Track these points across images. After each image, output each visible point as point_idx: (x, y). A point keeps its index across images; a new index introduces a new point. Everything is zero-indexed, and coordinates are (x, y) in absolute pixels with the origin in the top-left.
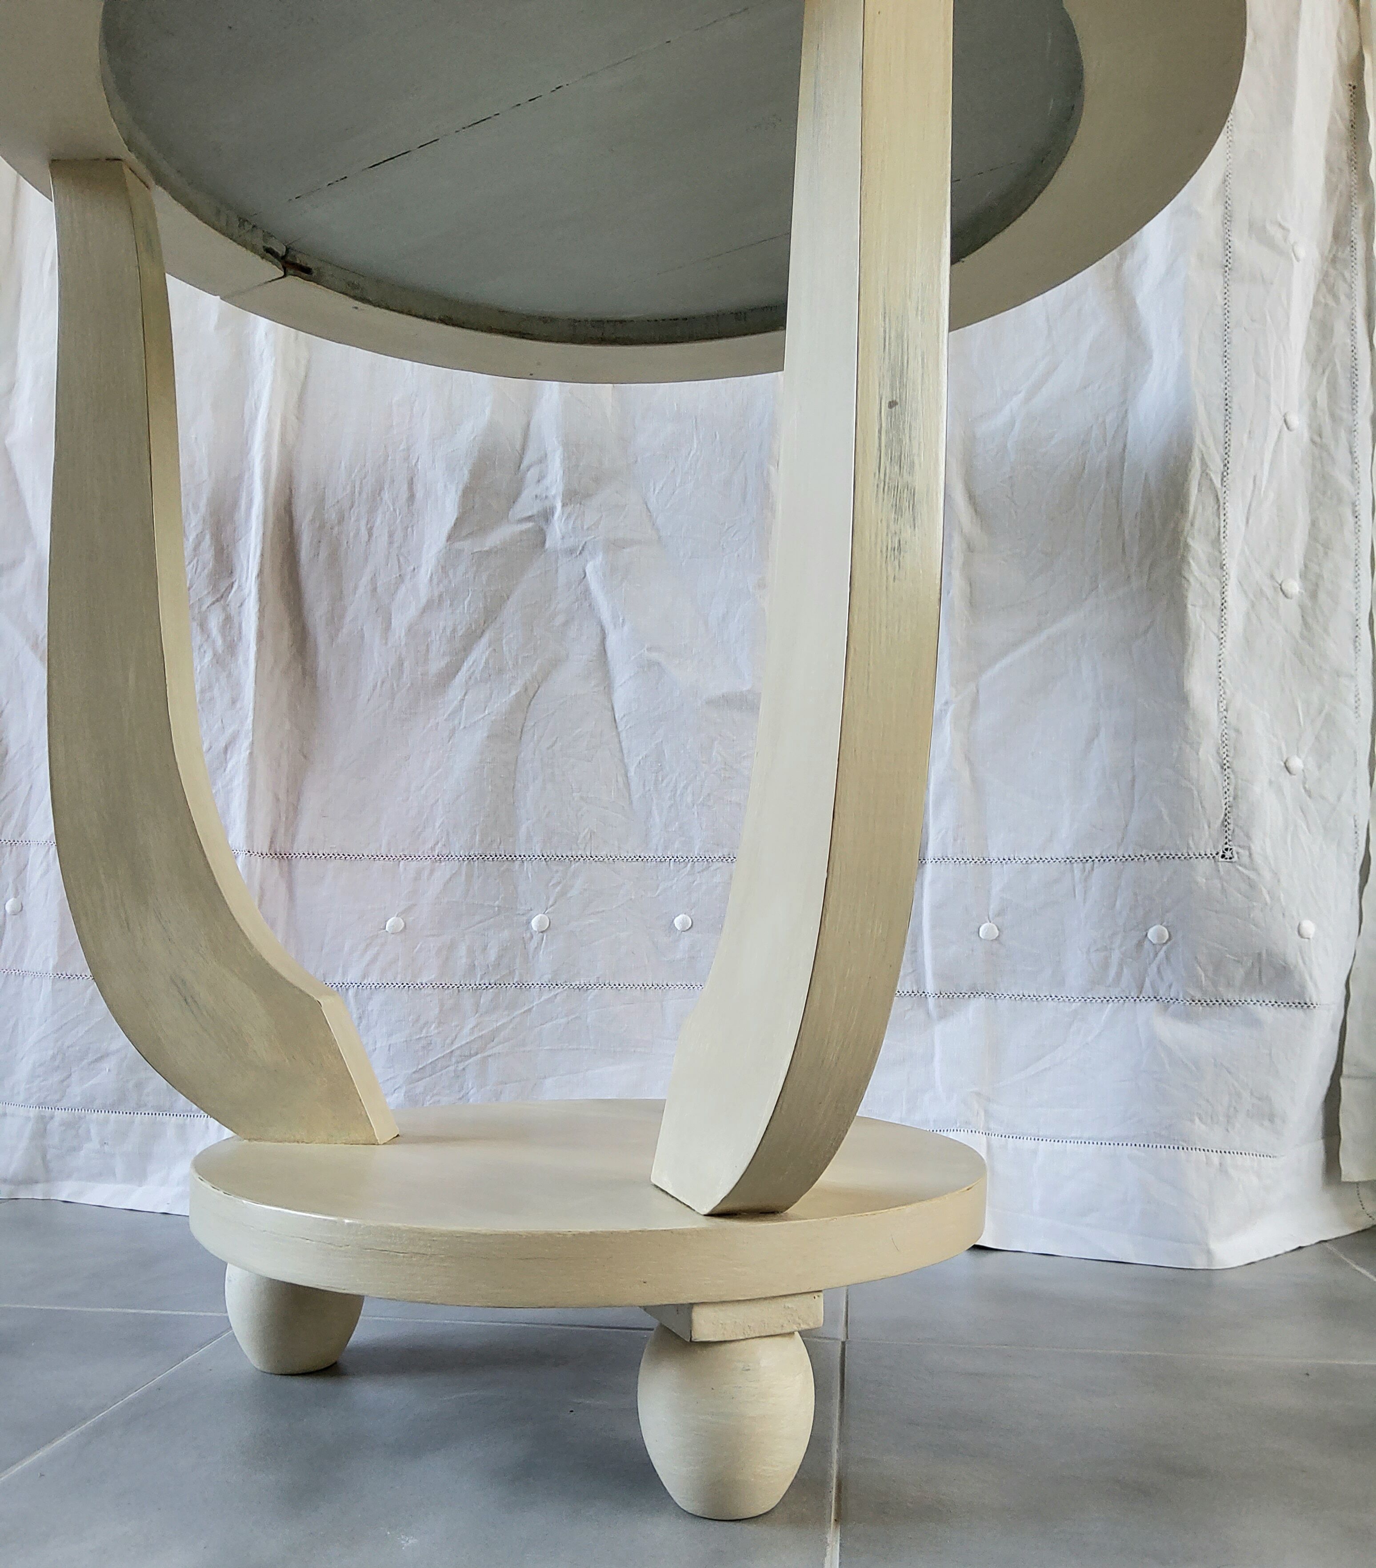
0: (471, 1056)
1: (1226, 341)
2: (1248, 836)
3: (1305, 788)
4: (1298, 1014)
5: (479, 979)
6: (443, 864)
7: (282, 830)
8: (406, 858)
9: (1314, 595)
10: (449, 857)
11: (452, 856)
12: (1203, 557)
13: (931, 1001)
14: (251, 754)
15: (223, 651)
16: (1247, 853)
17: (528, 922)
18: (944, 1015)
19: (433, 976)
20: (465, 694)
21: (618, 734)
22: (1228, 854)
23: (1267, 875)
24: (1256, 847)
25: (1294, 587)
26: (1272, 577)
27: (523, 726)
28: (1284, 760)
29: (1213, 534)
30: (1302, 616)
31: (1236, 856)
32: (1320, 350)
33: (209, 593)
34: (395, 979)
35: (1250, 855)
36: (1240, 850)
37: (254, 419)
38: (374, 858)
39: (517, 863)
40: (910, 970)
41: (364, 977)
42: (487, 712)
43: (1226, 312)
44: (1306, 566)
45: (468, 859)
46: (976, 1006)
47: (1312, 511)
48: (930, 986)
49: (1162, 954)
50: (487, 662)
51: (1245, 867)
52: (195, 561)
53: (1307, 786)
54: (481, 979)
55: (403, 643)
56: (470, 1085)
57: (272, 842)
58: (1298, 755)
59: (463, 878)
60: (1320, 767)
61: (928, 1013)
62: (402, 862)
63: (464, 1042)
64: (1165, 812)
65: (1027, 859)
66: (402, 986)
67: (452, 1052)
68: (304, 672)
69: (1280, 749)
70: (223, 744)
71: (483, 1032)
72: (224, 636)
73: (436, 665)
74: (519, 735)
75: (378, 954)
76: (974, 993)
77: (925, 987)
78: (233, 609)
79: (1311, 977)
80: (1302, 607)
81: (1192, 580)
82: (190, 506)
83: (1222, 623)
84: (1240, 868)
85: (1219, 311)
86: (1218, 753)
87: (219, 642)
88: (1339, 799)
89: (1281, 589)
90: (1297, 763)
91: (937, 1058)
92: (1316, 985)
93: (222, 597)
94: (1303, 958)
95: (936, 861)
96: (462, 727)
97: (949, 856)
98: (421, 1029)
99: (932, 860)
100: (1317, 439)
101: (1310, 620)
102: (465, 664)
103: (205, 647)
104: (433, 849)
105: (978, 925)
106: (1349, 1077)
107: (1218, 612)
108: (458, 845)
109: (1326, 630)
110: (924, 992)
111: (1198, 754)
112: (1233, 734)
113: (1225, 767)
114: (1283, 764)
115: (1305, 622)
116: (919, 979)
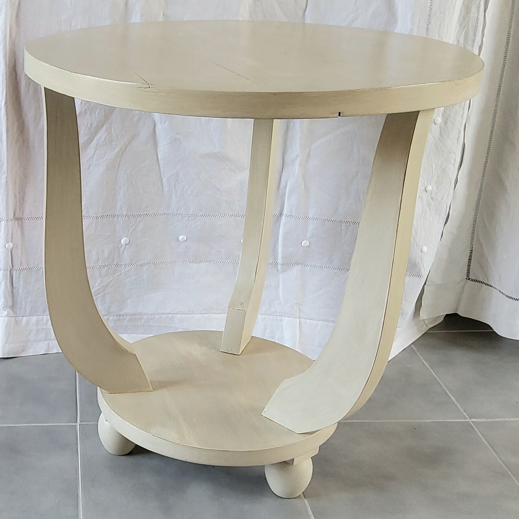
0: (99, 293)
1: (429, 22)
3: (431, 197)
4: (417, 279)
5: (101, 263)
6: (86, 219)
7: (18, 209)
9: (446, 123)
11: (89, 216)
13: (279, 266)
17: (120, 240)
18: (284, 271)
20: (95, 151)
21: (159, 165)
25: (439, 120)
27: (119, 163)
28: (425, 187)
30: (440, 131)
32: (464, 19)
39: (116, 218)
42: (105, 159)
43: (431, 9)
45: (96, 218)
46: (296, 269)
48: (280, 261)
50: (105, 138)
53: (432, 196)
54: (101, 264)
58: (431, 185)
59: (94, 225)
60: (437, 188)
61: (278, 270)
68: (24, 141)
69: (424, 183)
71: (104, 284)
74: (117, 167)
76: (297, 264)
77: (277, 261)
80: (441, 128)
85: (428, 9)
88: (442, 199)
89: (434, 122)
90: (429, 188)
91: (281, 287)
96: (94, 164)
97: (293, 215)
99: (285, 215)
101: (443, 133)
102: (95, 138)
105: (301, 241)
106: (428, 285)
108: (92, 213)
109: (448, 137)
110: (277, 263)
114: (424, 189)
115: (441, 133)
116: (275, 258)
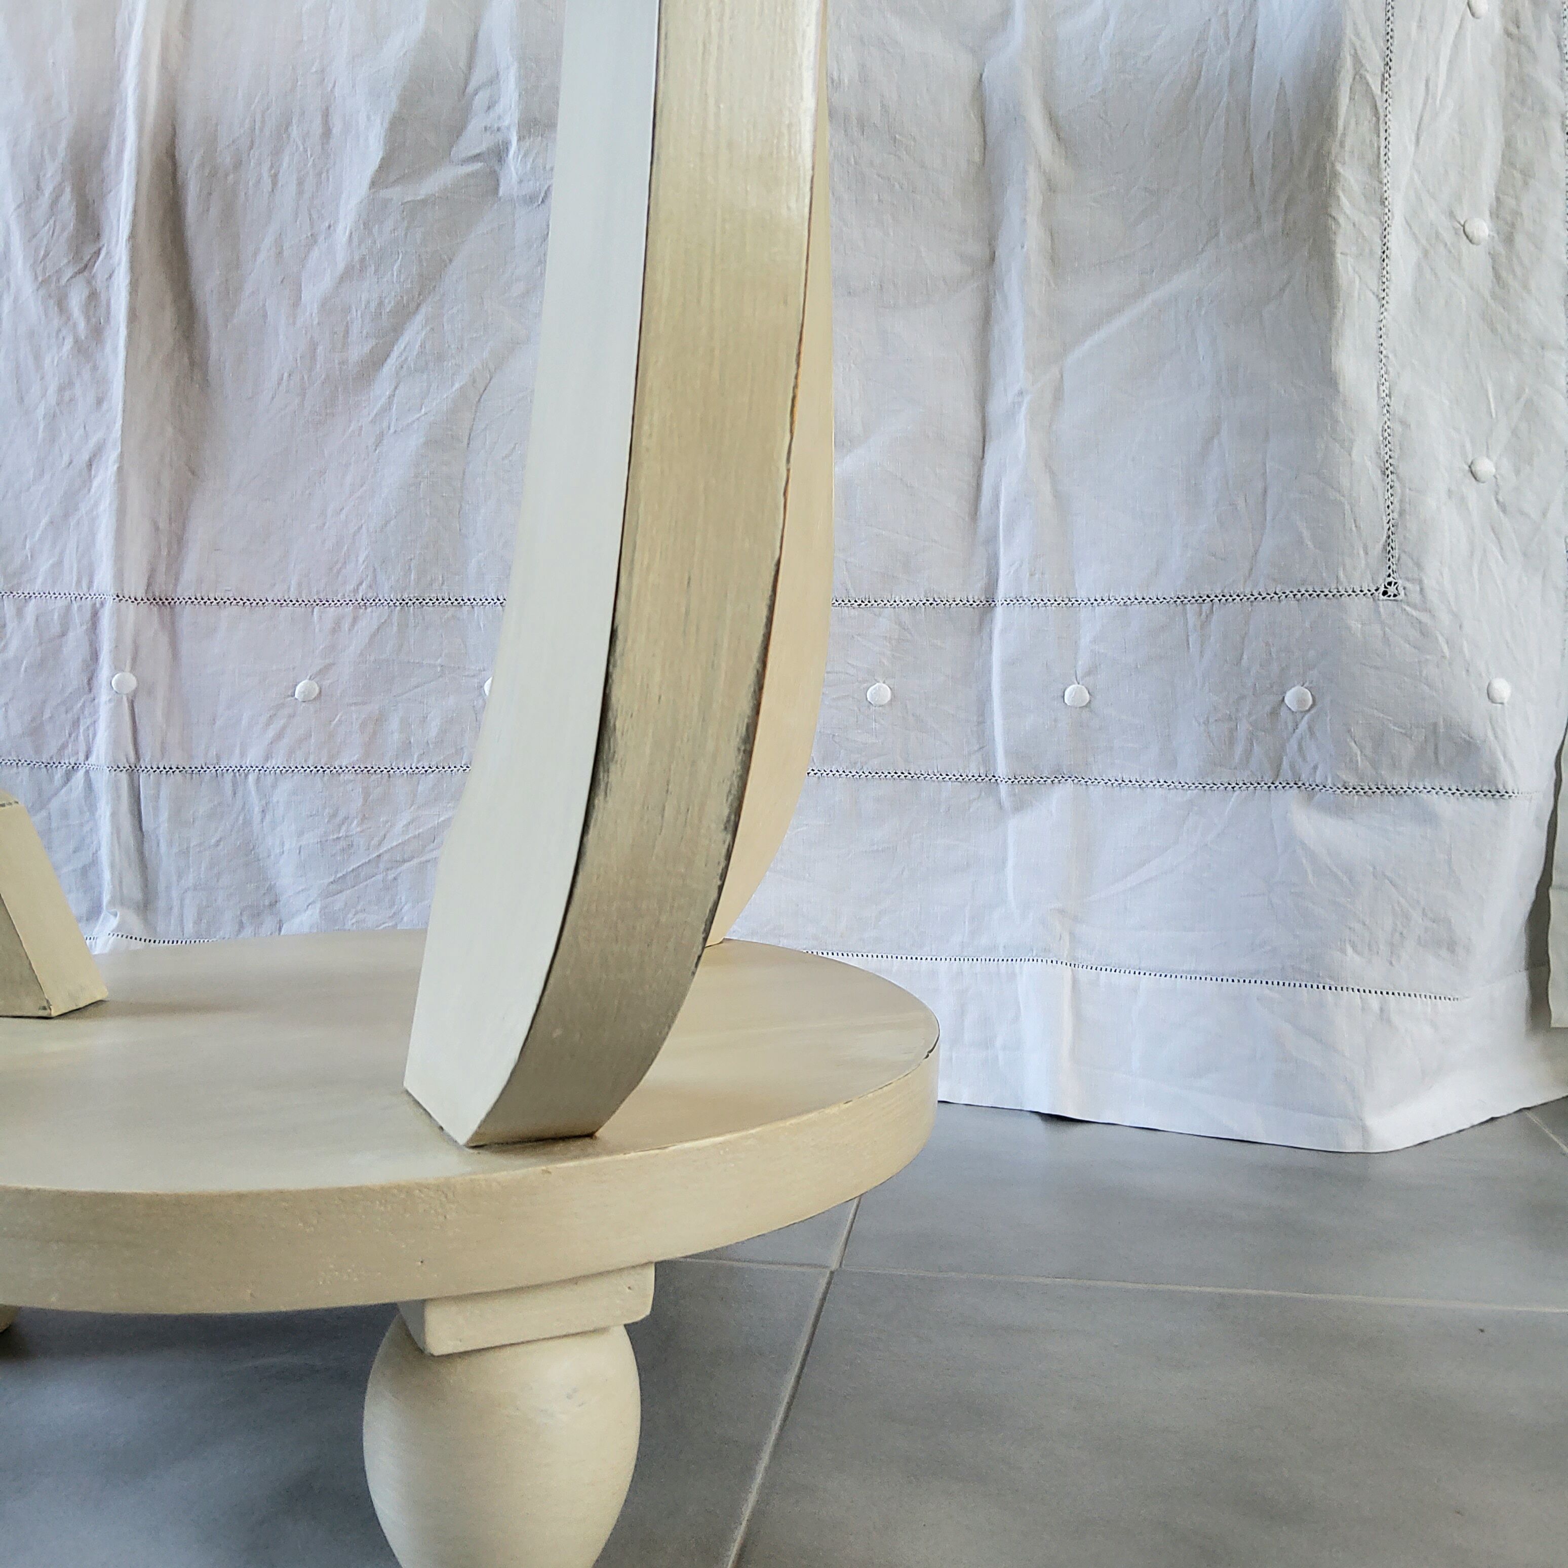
0: (404, 861)
2: (1418, 565)
3: (1497, 501)
4: (1488, 805)
5: (415, 760)
6: (369, 610)
7: (162, 568)
8: (323, 603)
9: (1509, 240)
10: (376, 602)
11: (380, 600)
12: (1356, 188)
13: (1003, 788)
14: (120, 469)
15: (86, 338)
16: (1418, 588)
17: (481, 687)
18: (1020, 806)
19: (355, 758)
20: (396, 388)
22: (1392, 590)
23: (1445, 618)
24: (1429, 583)
25: (1483, 228)
26: (1452, 215)
27: (471, 429)
28: (1470, 463)
29: (1370, 157)
30: (1493, 268)
31: (1402, 592)
33: (69, 262)
34: (306, 761)
35: (1422, 590)
36: (1408, 585)
37: (127, 38)
38: (281, 603)
39: (465, 608)
40: (976, 748)
41: (267, 758)
42: (423, 410)
44: (1498, 199)
45: (401, 604)
46: (1063, 792)
47: (1506, 127)
48: (1002, 769)
49: (1303, 725)
50: (423, 346)
51: (1415, 607)
52: (52, 222)
53: (1499, 498)
54: (418, 762)
55: (315, 322)
56: (403, 898)
57: (149, 585)
58: (1488, 457)
59: (395, 628)
60: (1517, 472)
61: (998, 804)
62: (316, 609)
63: (395, 844)
64: (1306, 534)
65: (1126, 599)
66: (315, 770)
67: (379, 856)
68: (192, 363)
69: (1463, 446)
70: (86, 457)
71: (421, 830)
72: (88, 319)
73: (357, 351)
74: (466, 442)
75: (284, 728)
76: (1059, 777)
77: (995, 770)
78: (99, 284)
79: (1505, 756)
80: (1493, 256)
81: (1342, 220)
82: (46, 152)
83: (1383, 279)
84: (1408, 609)
86: (1378, 454)
87: (82, 325)
88: (1544, 514)
89: (1464, 230)
90: (1486, 467)
91: (1010, 863)
92: (1511, 766)
93: (86, 266)
94: (1493, 729)
95: (1009, 602)
96: (392, 430)
97: (1025, 597)
98: (340, 826)
99: (1003, 601)
100: (1513, 29)
101: (1504, 274)
102: (395, 348)
103: (64, 332)
104: (356, 591)
105: (1062, 687)
106: (1560, 888)
107: (1377, 264)
108: (386, 588)
109: (1525, 286)
110: (994, 776)
111: (1350, 455)
112: (1398, 428)
113: (1388, 472)
114: (1467, 468)
115: (1497, 277)
116: (988, 759)
